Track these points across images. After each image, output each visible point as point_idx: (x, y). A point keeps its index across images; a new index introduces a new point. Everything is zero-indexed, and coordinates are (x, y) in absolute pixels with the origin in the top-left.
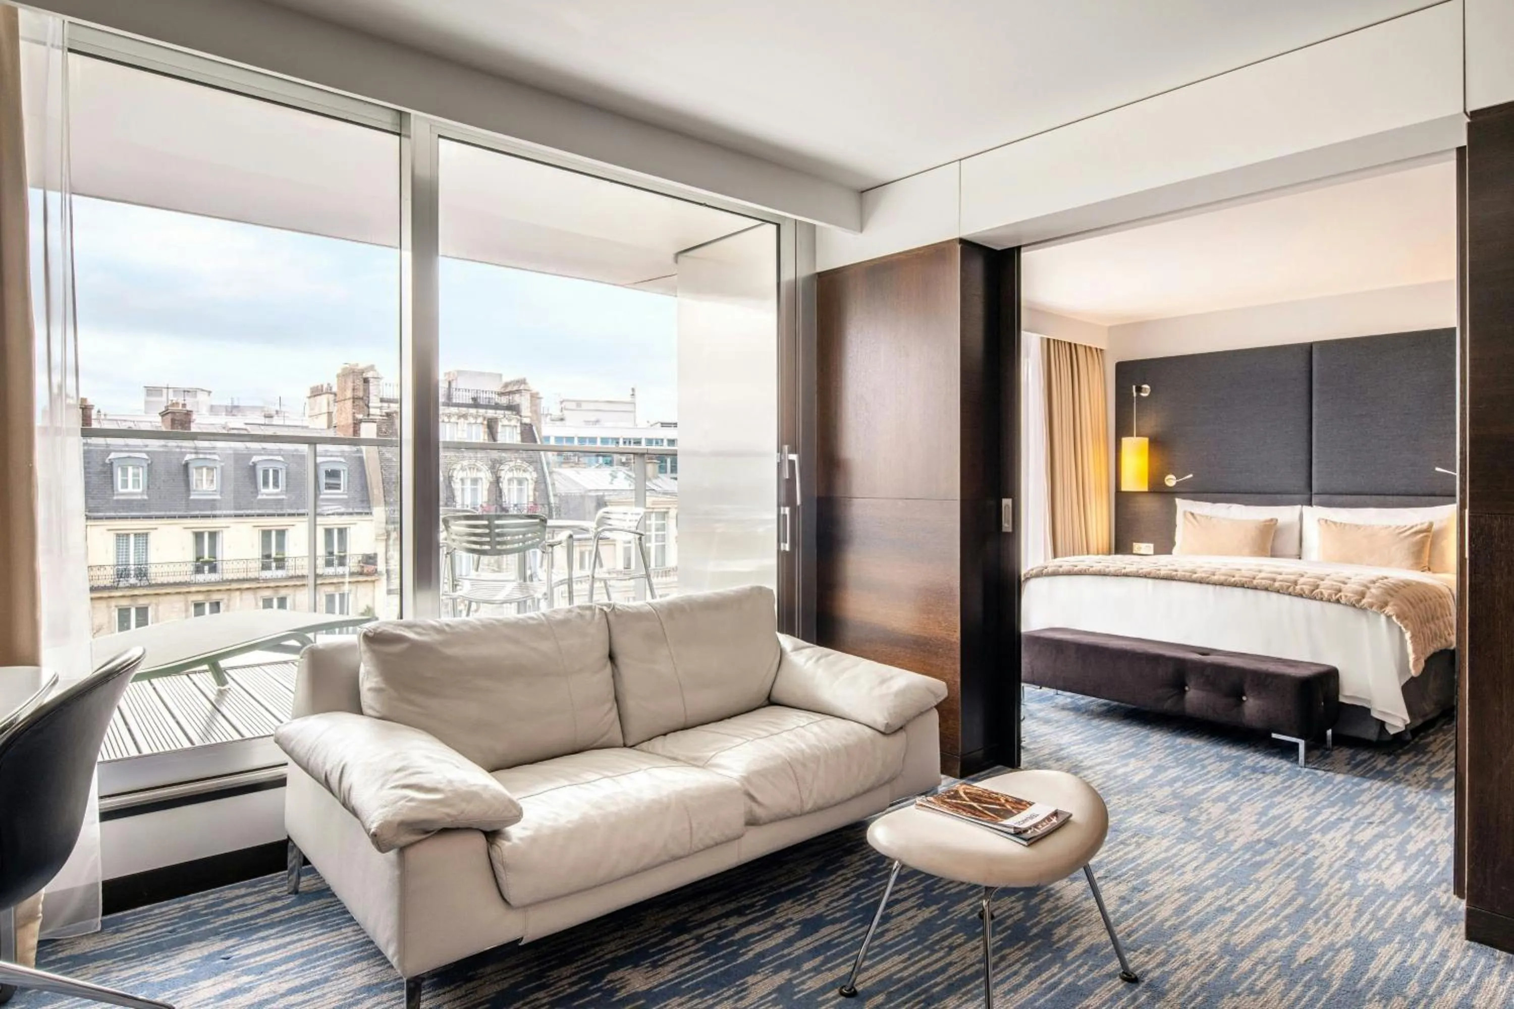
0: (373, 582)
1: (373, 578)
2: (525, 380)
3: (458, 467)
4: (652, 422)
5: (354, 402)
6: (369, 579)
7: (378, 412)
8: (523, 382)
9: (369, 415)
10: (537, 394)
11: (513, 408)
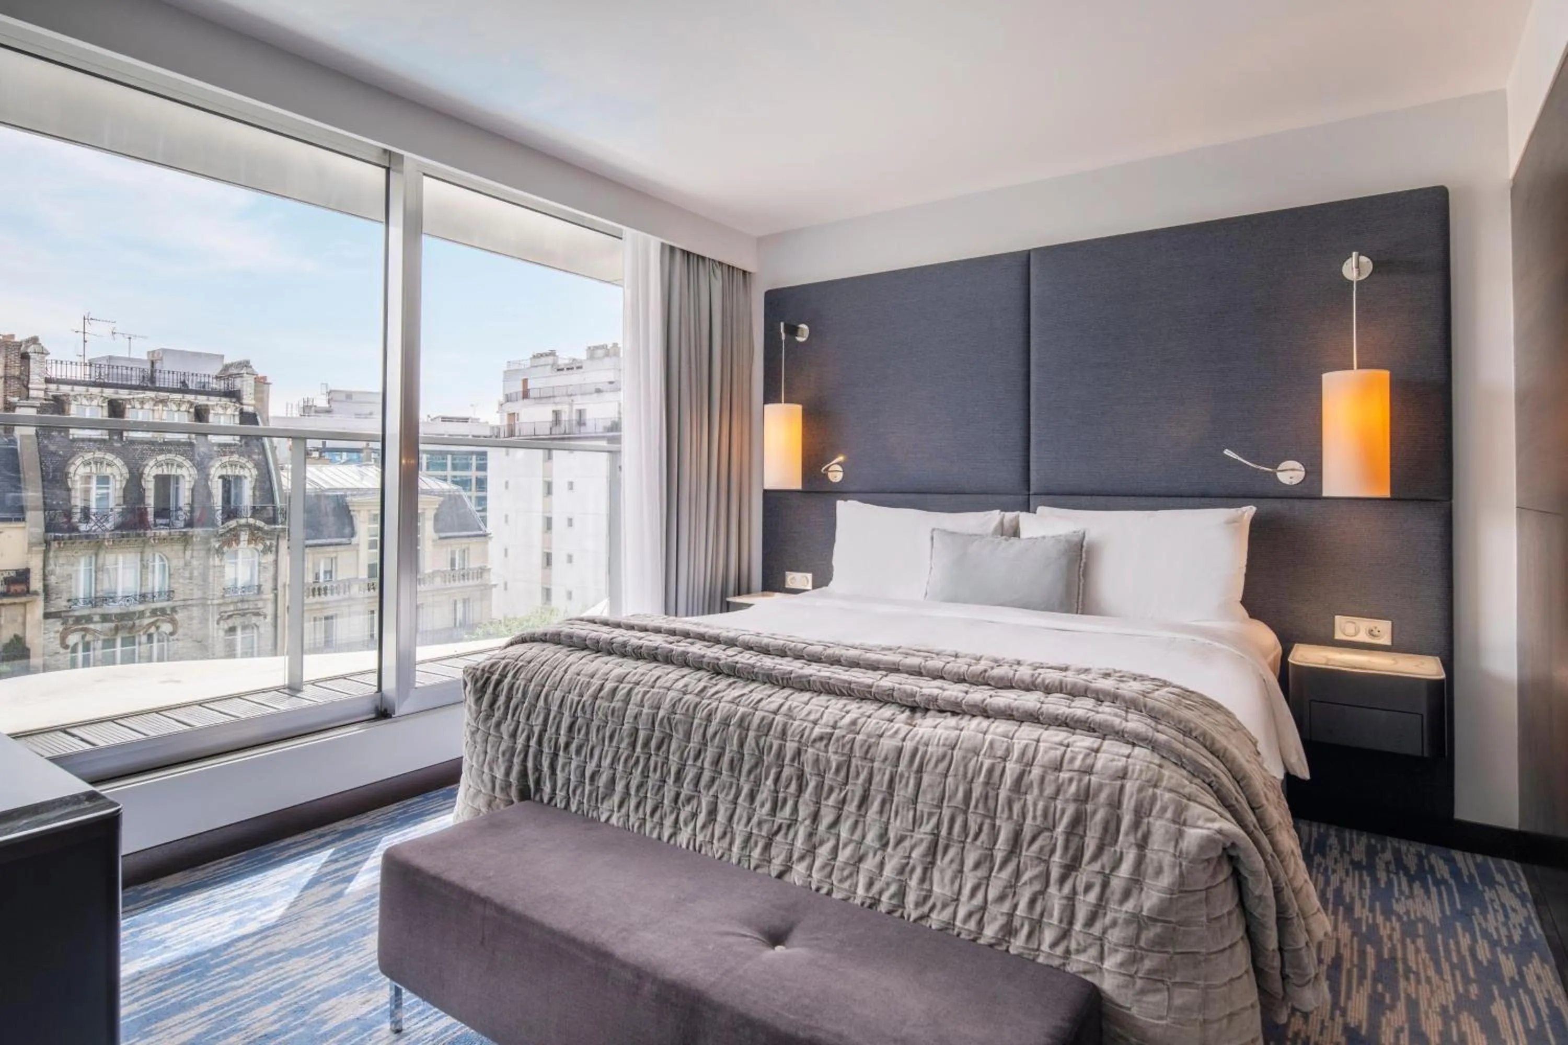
0: (24, 604)
1: (23, 599)
2: (248, 362)
3: (152, 463)
4: (432, 417)
5: (5, 382)
6: (17, 600)
7: (41, 394)
8: (246, 364)
9: (28, 398)
10: (265, 378)
11: (234, 395)
